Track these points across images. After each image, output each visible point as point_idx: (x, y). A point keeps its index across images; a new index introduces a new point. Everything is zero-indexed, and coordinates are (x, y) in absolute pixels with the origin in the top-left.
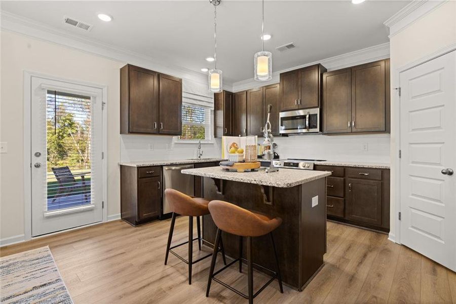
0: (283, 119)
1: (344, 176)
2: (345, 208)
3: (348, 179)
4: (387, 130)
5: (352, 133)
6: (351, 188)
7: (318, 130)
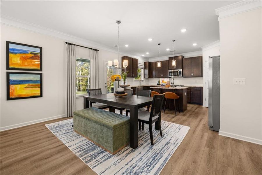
0: (170, 72)
1: (190, 90)
2: (190, 99)
3: (191, 91)
4: (202, 76)
5: (192, 77)
6: (192, 93)
7: (182, 76)
